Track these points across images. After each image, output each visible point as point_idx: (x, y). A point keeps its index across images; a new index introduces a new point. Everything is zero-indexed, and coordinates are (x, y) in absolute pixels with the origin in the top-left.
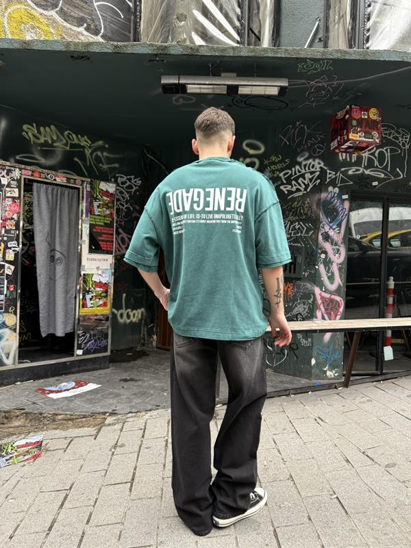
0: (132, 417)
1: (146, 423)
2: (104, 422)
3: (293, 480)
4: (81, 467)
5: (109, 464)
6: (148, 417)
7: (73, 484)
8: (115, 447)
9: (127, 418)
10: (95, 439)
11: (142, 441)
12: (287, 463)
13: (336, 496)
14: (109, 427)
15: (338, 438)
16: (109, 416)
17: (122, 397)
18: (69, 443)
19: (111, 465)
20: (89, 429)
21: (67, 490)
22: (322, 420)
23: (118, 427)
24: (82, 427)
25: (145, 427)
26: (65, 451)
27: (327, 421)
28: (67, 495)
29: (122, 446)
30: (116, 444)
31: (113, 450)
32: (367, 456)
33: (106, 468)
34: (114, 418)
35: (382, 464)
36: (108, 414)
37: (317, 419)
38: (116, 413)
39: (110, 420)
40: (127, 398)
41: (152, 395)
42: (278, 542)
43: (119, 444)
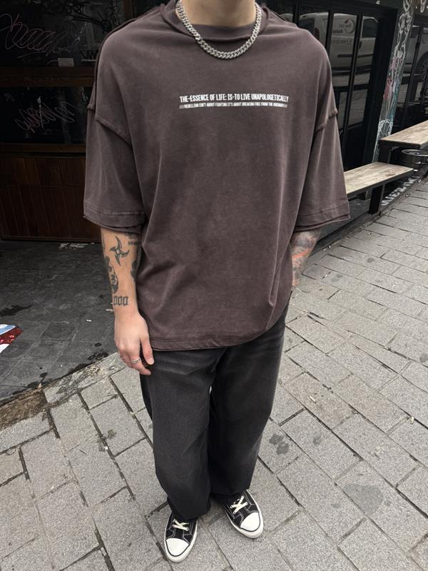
0: (81, 379)
1: (112, 383)
2: (44, 401)
3: (358, 413)
4: (83, 497)
5: (122, 475)
6: (106, 373)
7: (98, 534)
8: (103, 440)
9: (77, 382)
10: (58, 436)
11: (134, 417)
12: (333, 389)
13: (413, 418)
14: (62, 407)
15: (351, 337)
16: (43, 387)
17: (33, 346)
18: (22, 459)
19: (125, 475)
20: (30, 420)
21: (98, 548)
22: (317, 316)
23: (74, 402)
24: (14, 421)
25: (117, 389)
26: (28, 477)
27: (322, 316)
28: (107, 558)
29: (112, 434)
30: (101, 435)
31: (106, 448)
32: (395, 352)
33: (124, 484)
34: (56, 389)
35: (416, 359)
36: (40, 386)
37: (311, 315)
38: (51, 381)
39: (51, 394)
40: (41, 345)
41: (73, 328)
42: (413, 505)
43: (105, 432)
